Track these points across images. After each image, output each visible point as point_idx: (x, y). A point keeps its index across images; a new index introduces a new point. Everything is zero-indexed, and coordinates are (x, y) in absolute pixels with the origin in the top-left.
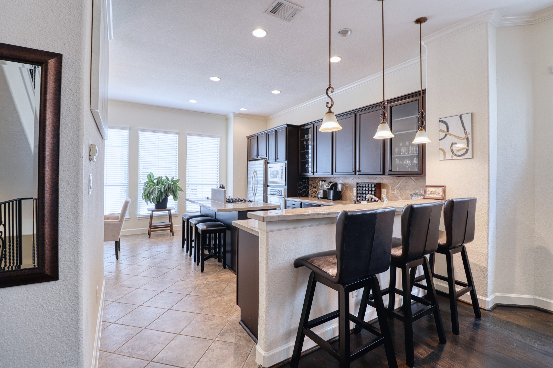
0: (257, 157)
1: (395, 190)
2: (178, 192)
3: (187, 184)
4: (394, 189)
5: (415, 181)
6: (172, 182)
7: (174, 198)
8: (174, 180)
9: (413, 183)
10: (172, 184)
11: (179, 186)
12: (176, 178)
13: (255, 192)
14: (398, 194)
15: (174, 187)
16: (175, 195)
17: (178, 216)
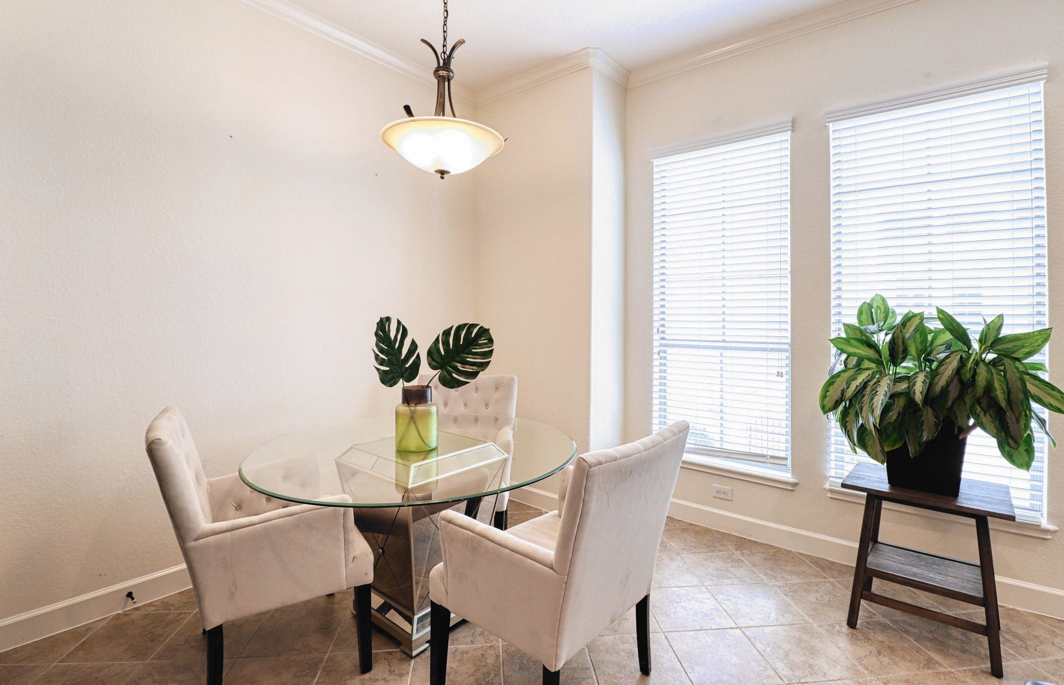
6: (992, 345)
7: (1007, 448)
15: (1000, 383)
16: (1012, 434)
17: (1050, 539)
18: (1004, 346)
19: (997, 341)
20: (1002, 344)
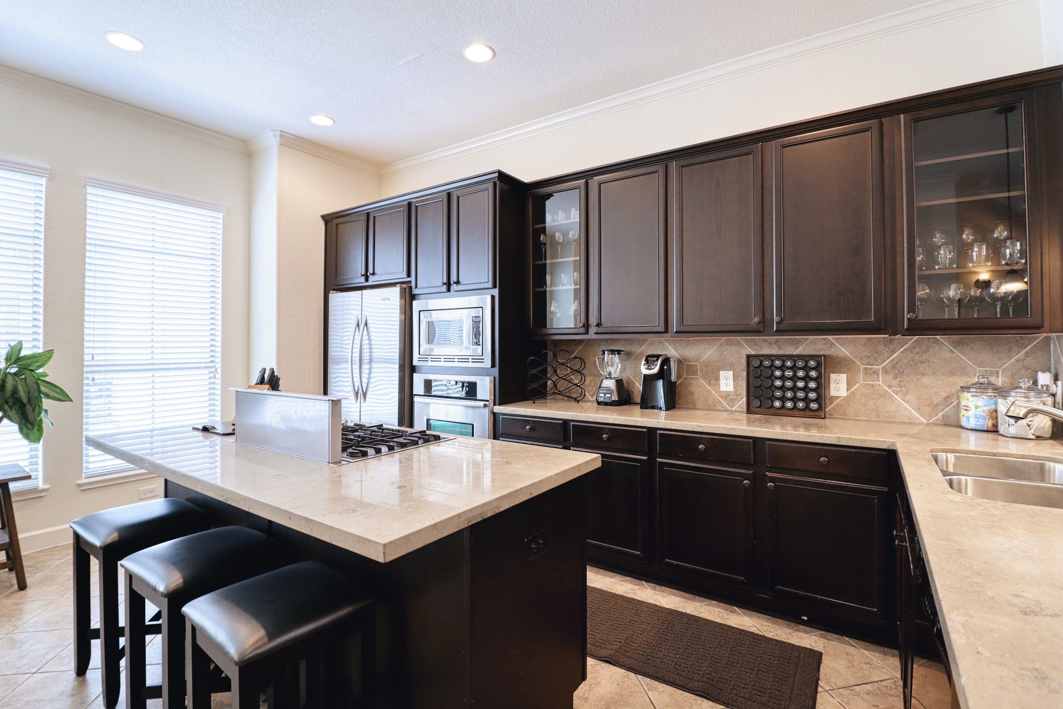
0: (367, 280)
1: (877, 374)
2: (46, 403)
3: (85, 369)
4: (874, 372)
5: (955, 348)
6: (15, 362)
7: (25, 430)
8: (23, 353)
9: (948, 355)
10: (13, 370)
11: (47, 379)
12: (35, 347)
13: (364, 385)
14: (889, 387)
15: (22, 387)
16: (30, 420)
17: (45, 495)
18: (25, 362)
19: (18, 360)
20: (22, 361)
